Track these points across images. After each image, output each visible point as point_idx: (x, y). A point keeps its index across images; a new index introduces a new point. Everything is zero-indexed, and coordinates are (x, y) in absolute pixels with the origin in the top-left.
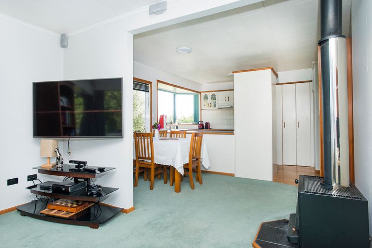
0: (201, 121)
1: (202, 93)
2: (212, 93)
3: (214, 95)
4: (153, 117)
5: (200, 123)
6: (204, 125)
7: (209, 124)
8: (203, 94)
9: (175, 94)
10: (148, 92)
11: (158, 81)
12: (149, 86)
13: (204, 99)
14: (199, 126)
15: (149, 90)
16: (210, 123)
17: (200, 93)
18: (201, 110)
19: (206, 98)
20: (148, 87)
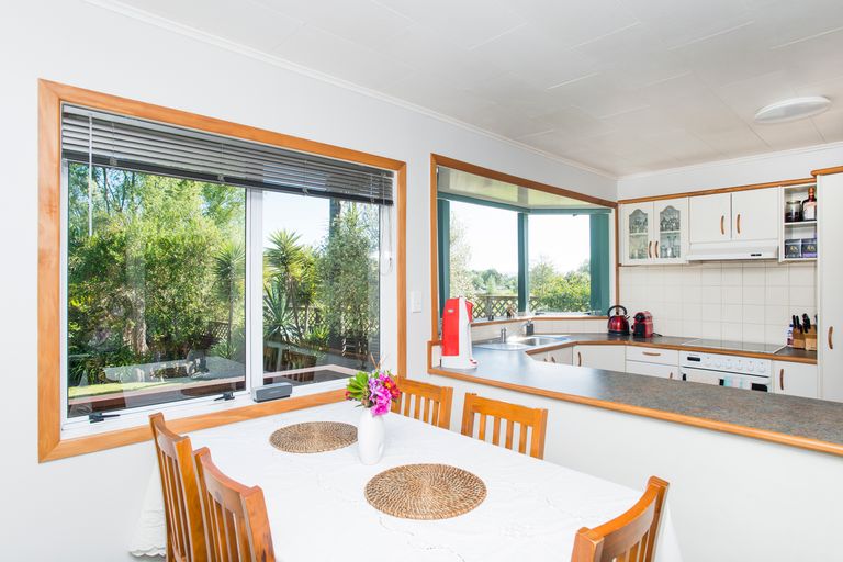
0: (618, 307)
1: (621, 207)
2: (663, 204)
3: (670, 210)
4: (411, 308)
5: (613, 313)
6: (631, 322)
7: (650, 318)
8: (626, 211)
9: (524, 212)
10: (390, 203)
11: (439, 161)
12: (395, 180)
13: (632, 229)
14: (610, 325)
15: (395, 197)
16: (654, 314)
17: (615, 205)
18: (618, 265)
19: (638, 223)
20: (390, 183)
